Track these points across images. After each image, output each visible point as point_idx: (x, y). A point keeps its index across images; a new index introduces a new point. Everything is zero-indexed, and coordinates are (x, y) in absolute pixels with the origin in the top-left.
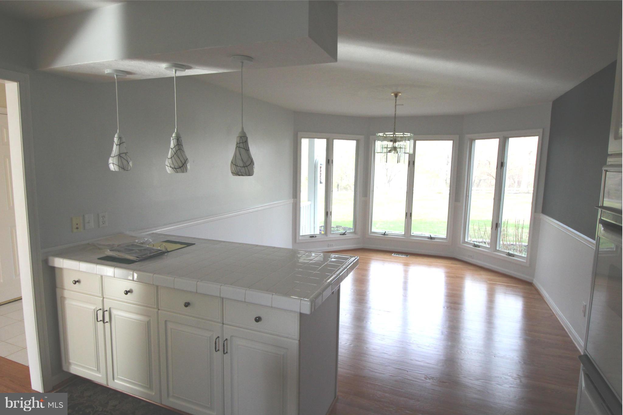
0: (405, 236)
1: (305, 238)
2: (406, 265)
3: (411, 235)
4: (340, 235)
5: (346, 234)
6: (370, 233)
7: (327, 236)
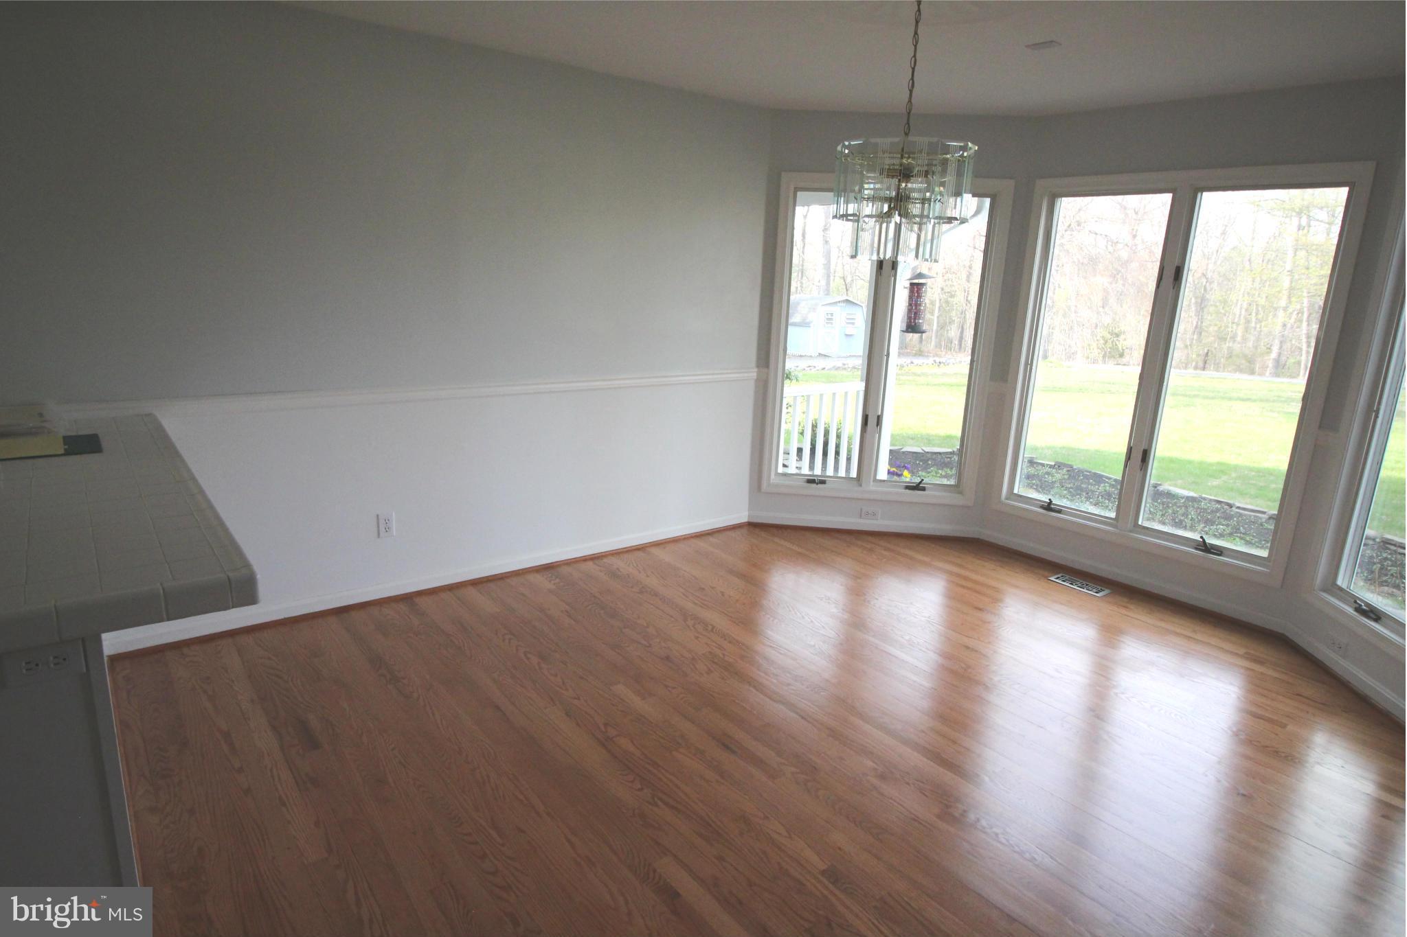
0: (1115, 526)
1: (787, 483)
2: (1110, 634)
3: (1136, 524)
4: (907, 488)
5: (924, 489)
6: (1007, 499)
7: (861, 486)
